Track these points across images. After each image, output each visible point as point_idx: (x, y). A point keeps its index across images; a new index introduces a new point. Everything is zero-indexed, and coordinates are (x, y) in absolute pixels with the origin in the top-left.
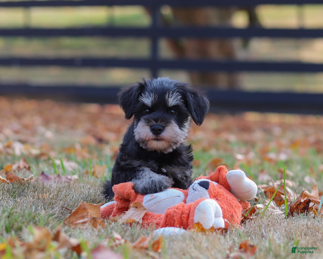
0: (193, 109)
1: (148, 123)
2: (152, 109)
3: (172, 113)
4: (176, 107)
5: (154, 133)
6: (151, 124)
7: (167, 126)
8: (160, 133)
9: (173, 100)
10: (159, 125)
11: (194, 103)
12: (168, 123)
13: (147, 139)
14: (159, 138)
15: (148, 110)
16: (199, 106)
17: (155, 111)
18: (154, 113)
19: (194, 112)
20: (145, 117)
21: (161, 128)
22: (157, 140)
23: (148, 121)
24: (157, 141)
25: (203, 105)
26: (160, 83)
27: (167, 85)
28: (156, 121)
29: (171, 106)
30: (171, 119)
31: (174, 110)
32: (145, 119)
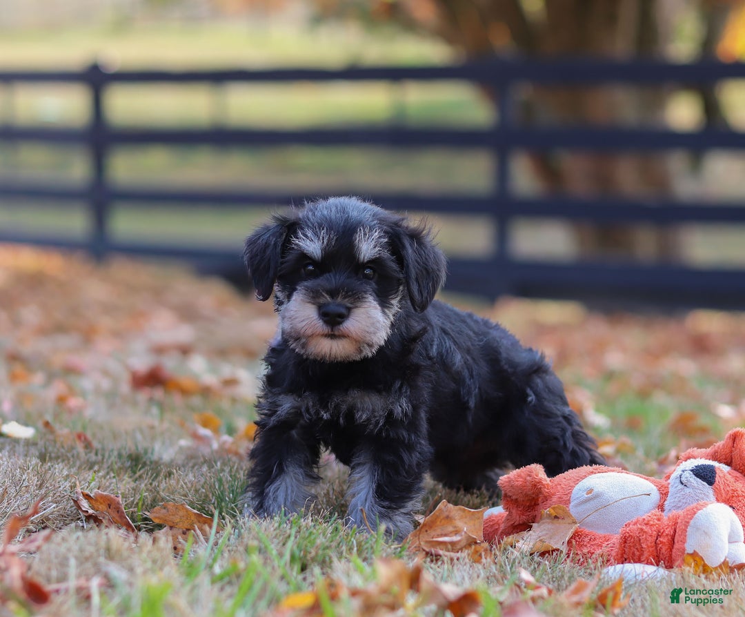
1: (313, 298)
2: (322, 266)
3: (366, 276)
4: (375, 263)
5: (326, 322)
6: (322, 301)
7: (356, 307)
8: (340, 323)
9: (368, 247)
10: (339, 305)
11: (416, 261)
12: (356, 298)
13: (309, 332)
14: (336, 333)
15: (311, 268)
16: (426, 269)
17: (329, 272)
18: (328, 274)
20: (305, 283)
21: (343, 311)
22: (332, 336)
23: (314, 296)
24: (332, 338)
25: (435, 267)
28: (333, 293)
29: (365, 261)
30: (365, 292)
31: (371, 268)
32: (307, 288)
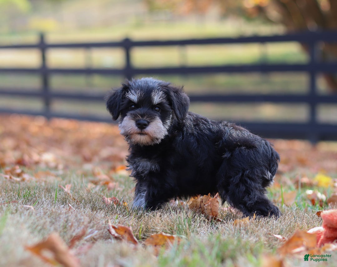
0: (176, 107)
1: (134, 117)
2: (137, 105)
3: (156, 110)
4: (160, 105)
5: (139, 128)
6: (137, 118)
7: (152, 122)
8: (145, 128)
9: (157, 98)
10: (145, 120)
11: (177, 101)
12: (152, 118)
13: (132, 132)
14: (143, 132)
15: (133, 107)
16: (182, 104)
17: (140, 108)
18: (140, 109)
19: (178, 110)
20: (131, 112)
21: (146, 123)
22: (141, 134)
25: (185, 102)
26: (144, 82)
27: (151, 84)
28: (143, 116)
29: (156, 104)
30: (156, 116)
31: (158, 107)
32: (131, 114)
